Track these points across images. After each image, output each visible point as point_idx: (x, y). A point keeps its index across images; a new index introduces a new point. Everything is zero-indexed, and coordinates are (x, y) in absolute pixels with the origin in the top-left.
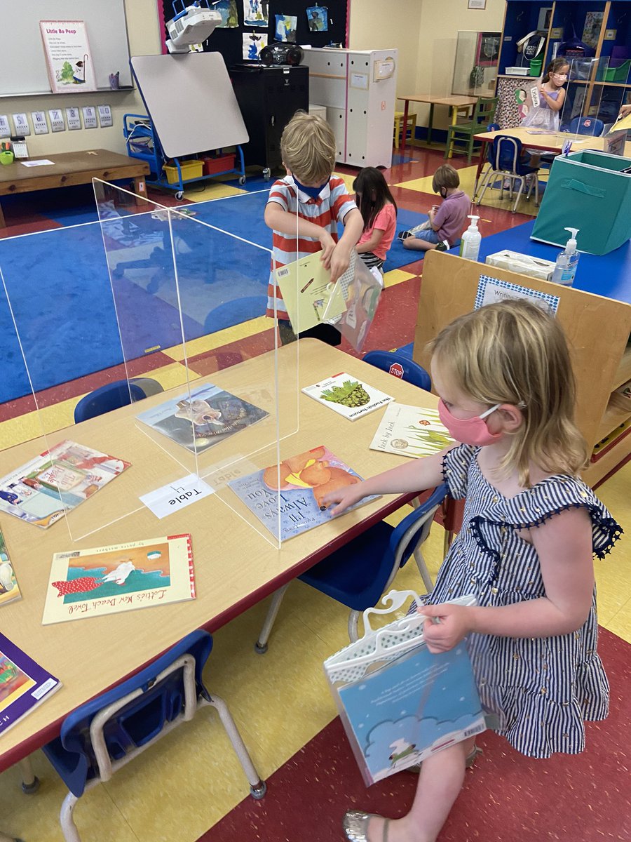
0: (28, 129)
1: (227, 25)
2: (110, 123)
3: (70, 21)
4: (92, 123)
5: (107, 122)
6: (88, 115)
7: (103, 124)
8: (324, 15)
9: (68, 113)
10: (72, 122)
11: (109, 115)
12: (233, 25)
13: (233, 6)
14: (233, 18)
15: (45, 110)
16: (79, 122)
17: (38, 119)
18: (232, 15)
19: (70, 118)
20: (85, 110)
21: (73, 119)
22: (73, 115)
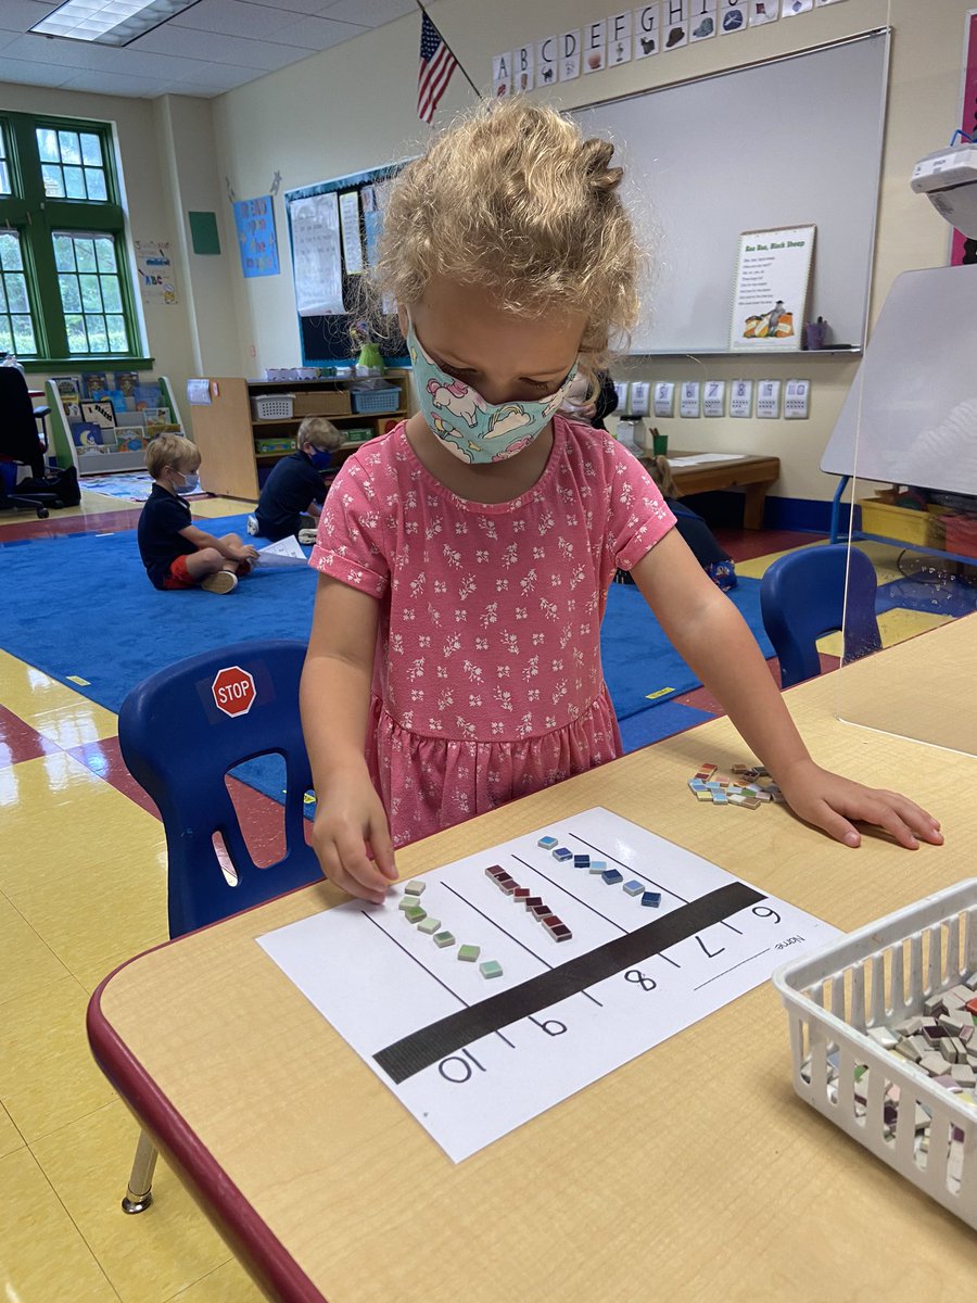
0: (669, 406)
2: (802, 412)
4: (768, 410)
5: (799, 410)
6: (765, 394)
7: (789, 412)
9: (735, 387)
10: (739, 403)
11: (804, 397)
15: (702, 380)
16: (747, 406)
17: (689, 393)
19: (735, 397)
20: (762, 386)
21: (740, 398)
22: (741, 392)
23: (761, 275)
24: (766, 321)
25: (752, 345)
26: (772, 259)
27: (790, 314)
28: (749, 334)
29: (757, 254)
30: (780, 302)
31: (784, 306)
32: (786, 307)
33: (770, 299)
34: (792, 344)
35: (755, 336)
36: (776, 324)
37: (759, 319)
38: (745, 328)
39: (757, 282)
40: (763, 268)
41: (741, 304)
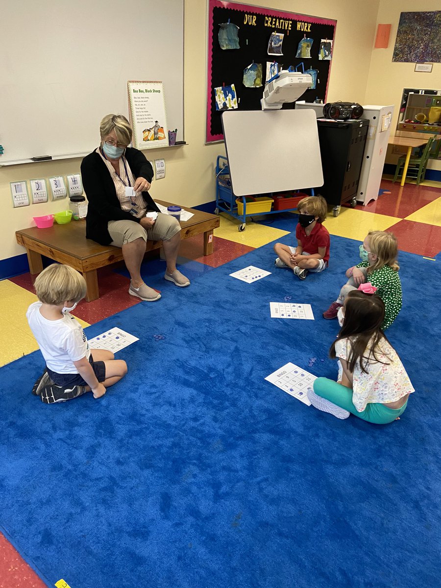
1: (254, 85)
2: (163, 175)
3: (152, 82)
5: (160, 175)
7: (158, 176)
8: (315, 77)
11: (164, 168)
12: (258, 85)
13: (260, 68)
14: (259, 79)
18: (258, 76)
23: (144, 106)
24: (152, 132)
25: (148, 144)
26: (148, 98)
27: (162, 128)
28: (146, 139)
29: (139, 94)
30: (156, 122)
31: (159, 124)
32: (160, 124)
33: (152, 120)
34: (165, 143)
35: (148, 140)
36: (157, 133)
37: (149, 130)
38: (143, 136)
39: (143, 110)
40: (145, 103)
41: (138, 122)
